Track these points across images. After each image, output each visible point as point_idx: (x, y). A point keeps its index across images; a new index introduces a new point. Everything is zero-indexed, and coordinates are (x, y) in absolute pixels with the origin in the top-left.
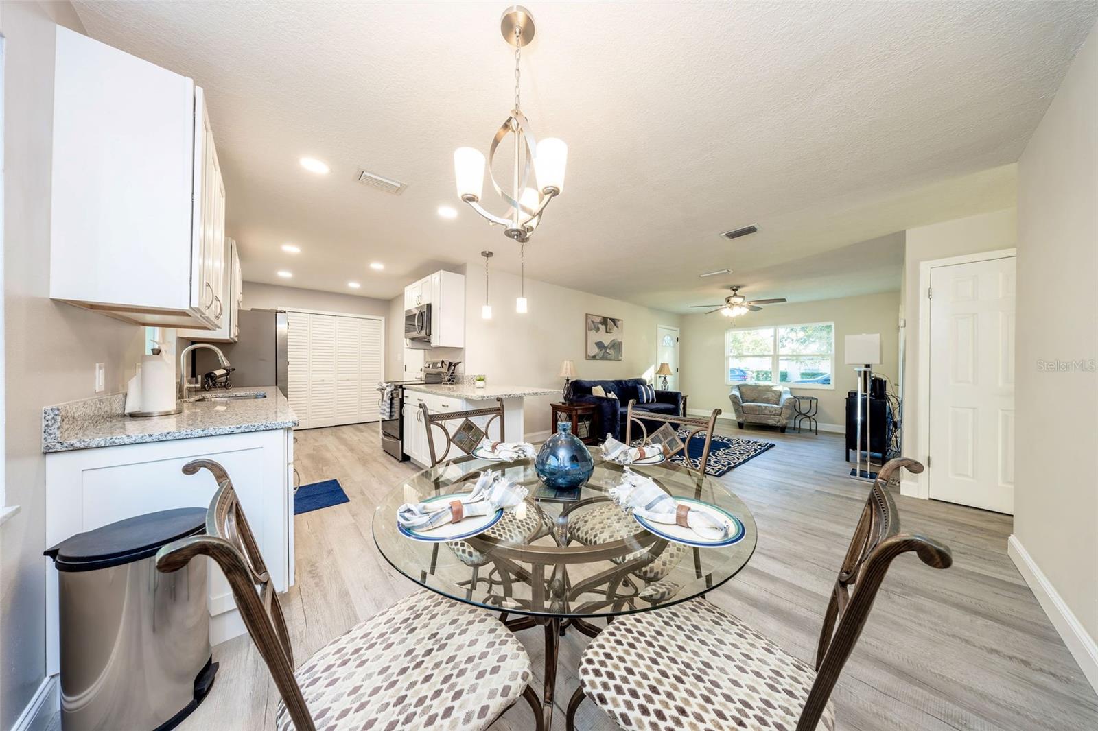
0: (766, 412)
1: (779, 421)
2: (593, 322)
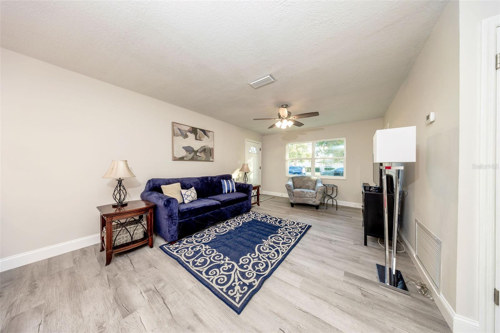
0: (307, 196)
1: (315, 202)
2: (179, 129)
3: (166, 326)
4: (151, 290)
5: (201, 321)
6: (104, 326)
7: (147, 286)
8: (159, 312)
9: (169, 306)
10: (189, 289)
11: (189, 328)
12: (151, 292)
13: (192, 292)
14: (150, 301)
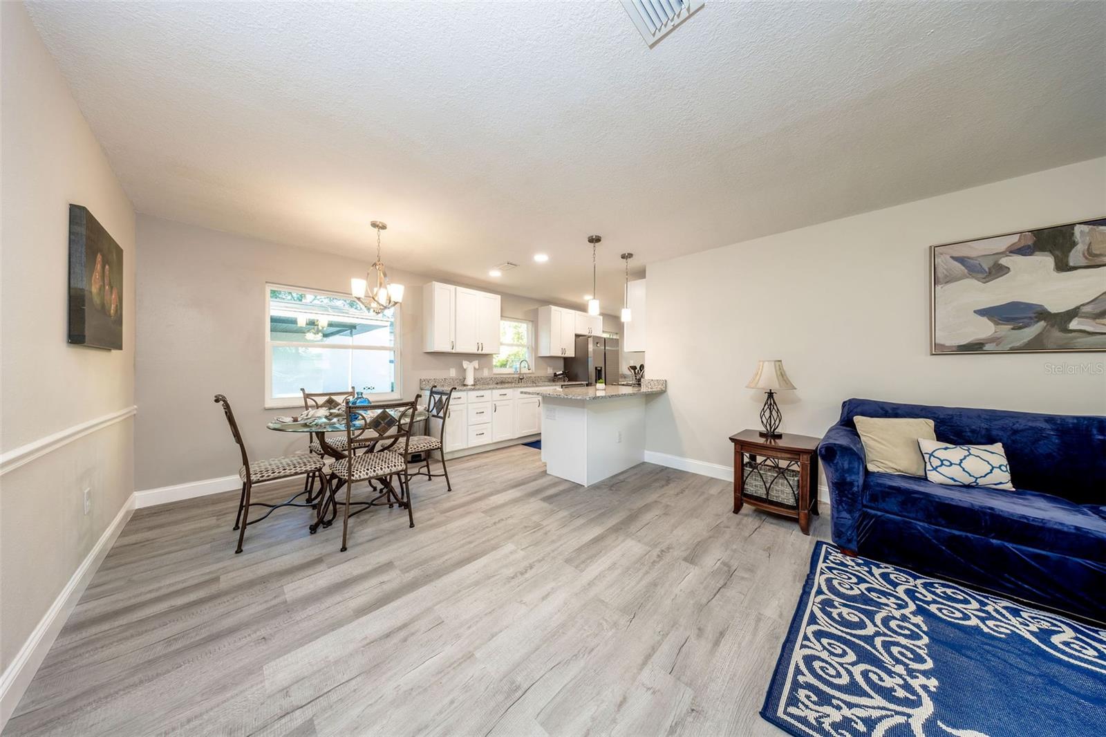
3: (692, 602)
4: (729, 567)
5: (717, 643)
6: (671, 550)
7: (732, 561)
8: (705, 588)
9: (717, 595)
10: (762, 613)
11: (699, 629)
12: (726, 568)
13: (758, 620)
14: (714, 574)
